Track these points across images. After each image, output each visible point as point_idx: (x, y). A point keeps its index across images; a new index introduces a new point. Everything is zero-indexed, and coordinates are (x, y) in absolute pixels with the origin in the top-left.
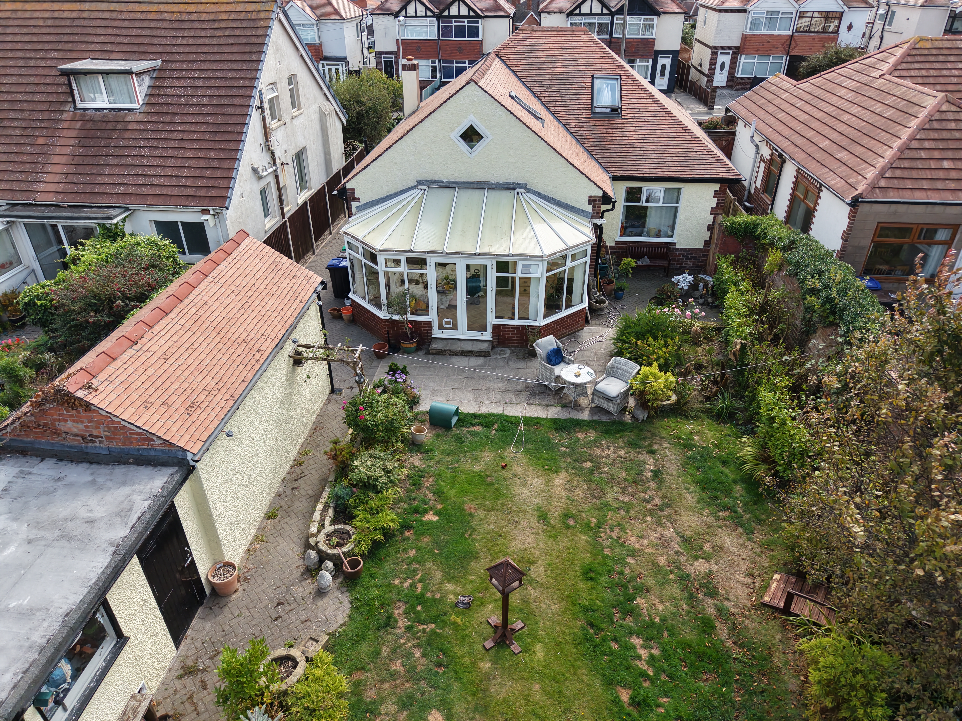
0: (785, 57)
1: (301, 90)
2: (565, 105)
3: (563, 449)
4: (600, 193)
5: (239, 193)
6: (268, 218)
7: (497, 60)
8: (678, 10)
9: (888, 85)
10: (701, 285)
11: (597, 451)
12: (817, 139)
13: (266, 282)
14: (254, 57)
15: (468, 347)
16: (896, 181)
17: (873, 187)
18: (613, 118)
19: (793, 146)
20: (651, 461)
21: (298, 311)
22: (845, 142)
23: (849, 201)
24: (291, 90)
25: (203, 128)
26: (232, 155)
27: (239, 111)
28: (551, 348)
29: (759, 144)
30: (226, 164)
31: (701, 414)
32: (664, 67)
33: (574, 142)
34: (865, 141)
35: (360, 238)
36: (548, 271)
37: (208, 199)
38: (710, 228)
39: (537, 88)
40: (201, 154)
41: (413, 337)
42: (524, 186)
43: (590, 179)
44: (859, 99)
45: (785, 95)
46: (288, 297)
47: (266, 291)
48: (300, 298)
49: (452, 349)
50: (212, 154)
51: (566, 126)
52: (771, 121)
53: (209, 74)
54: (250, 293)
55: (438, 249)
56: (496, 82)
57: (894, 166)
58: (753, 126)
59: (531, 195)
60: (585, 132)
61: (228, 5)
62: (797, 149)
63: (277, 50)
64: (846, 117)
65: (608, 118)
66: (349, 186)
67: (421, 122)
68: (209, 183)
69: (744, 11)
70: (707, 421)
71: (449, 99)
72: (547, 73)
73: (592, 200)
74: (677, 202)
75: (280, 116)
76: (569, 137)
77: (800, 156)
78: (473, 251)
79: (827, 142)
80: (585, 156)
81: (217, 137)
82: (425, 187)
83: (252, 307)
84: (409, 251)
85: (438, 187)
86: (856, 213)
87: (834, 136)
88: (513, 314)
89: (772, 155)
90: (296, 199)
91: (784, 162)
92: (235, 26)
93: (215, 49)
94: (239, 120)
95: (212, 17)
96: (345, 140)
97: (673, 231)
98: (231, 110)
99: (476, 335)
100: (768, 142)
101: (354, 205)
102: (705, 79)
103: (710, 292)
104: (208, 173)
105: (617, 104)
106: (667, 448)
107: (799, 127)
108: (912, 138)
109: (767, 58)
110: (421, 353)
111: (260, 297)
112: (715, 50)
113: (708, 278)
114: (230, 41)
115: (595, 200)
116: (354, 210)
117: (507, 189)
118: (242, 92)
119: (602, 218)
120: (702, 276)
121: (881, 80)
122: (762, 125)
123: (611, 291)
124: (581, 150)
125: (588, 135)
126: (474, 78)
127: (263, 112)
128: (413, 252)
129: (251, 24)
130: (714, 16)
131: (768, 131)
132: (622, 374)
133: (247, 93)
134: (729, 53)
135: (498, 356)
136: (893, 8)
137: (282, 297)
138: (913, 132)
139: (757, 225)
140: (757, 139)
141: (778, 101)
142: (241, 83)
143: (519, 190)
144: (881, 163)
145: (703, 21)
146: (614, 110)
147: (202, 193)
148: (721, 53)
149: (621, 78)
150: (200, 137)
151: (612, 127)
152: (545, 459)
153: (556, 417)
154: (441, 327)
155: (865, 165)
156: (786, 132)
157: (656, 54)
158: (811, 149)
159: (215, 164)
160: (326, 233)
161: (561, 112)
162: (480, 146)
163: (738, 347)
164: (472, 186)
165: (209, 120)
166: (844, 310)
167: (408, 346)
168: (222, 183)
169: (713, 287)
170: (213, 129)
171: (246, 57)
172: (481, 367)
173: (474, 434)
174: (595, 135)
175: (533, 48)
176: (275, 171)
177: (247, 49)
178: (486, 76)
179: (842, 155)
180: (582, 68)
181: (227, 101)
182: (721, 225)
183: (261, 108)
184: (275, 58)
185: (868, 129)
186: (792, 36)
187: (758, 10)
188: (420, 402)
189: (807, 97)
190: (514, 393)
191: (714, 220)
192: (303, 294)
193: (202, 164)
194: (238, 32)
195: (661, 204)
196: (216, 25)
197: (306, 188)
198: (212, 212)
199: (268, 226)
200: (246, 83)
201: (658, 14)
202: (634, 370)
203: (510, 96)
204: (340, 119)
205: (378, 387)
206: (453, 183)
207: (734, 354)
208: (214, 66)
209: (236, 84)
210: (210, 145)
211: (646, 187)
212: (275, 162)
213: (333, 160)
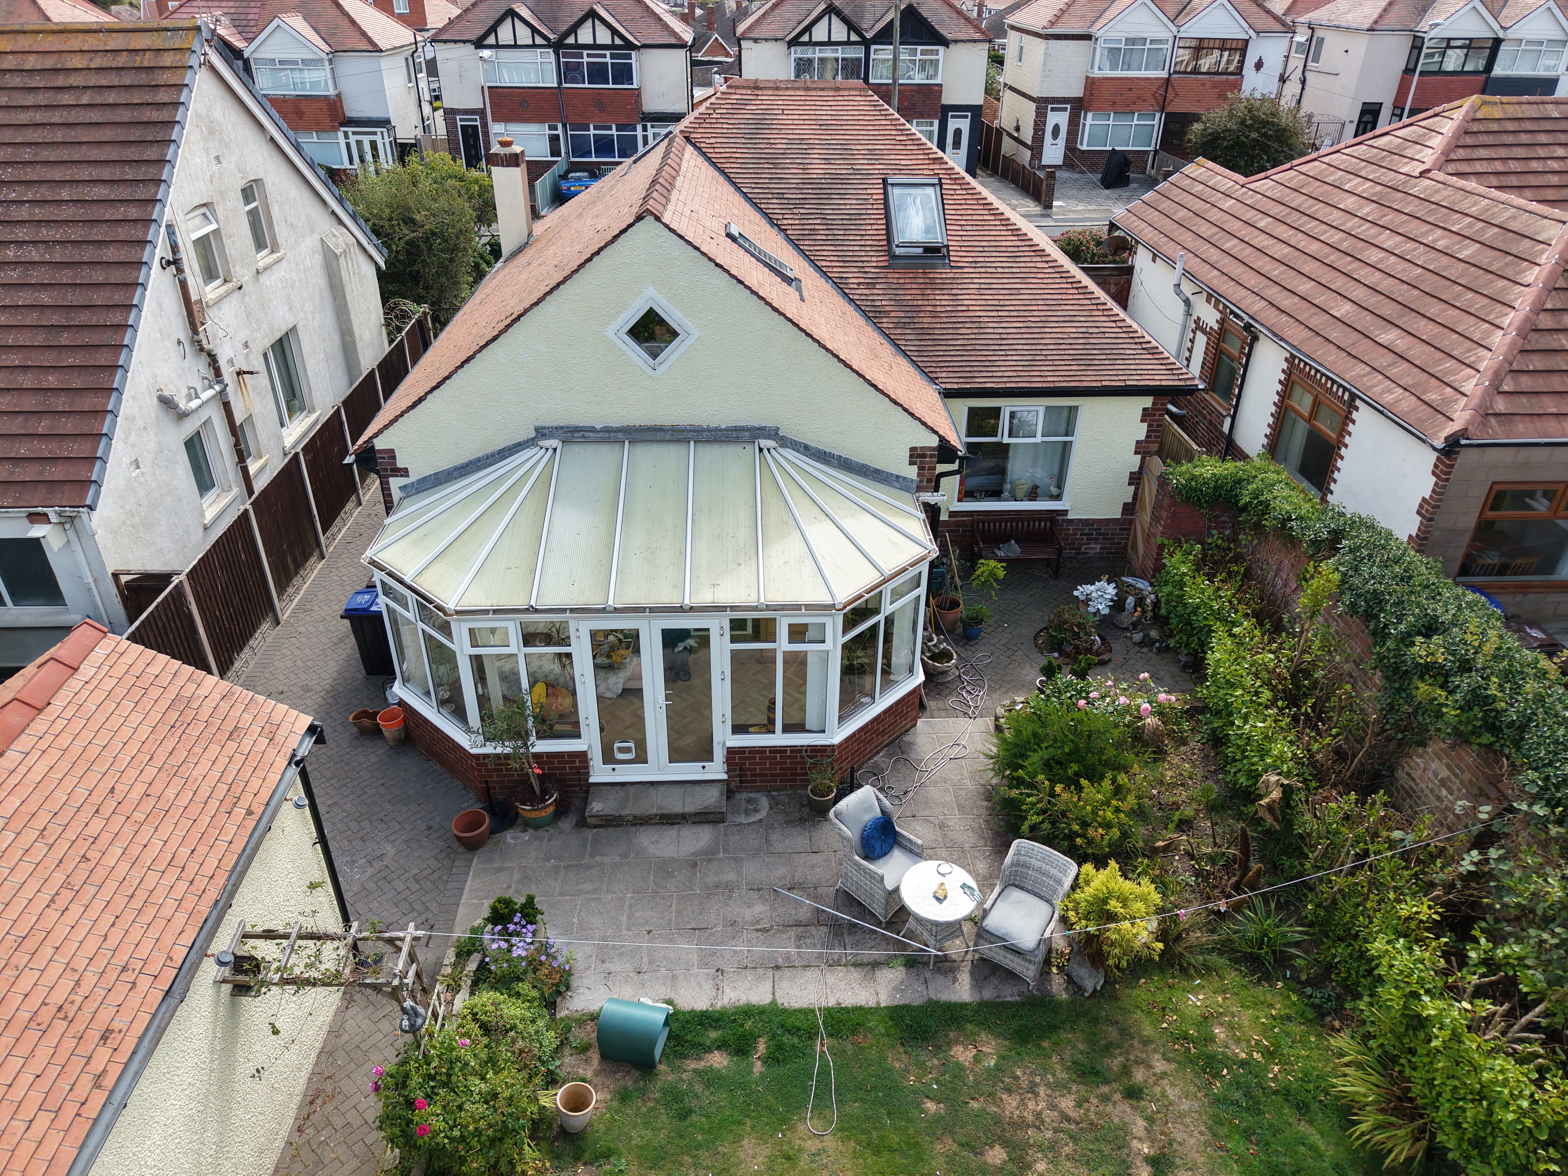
0: (1158, 115)
1: (275, 211)
2: (833, 241)
3: (931, 1106)
4: (934, 442)
5: (126, 460)
6: (212, 495)
7: (689, 149)
8: (977, 36)
9: (1444, 193)
10: (1130, 601)
11: (1011, 1104)
12: (1322, 298)
13: (150, 772)
14: (151, 153)
15: (675, 804)
16: (1524, 400)
17: (1485, 414)
18: (933, 266)
19: (1273, 311)
20: (1139, 1126)
21: (238, 847)
22: (1388, 309)
23: (1439, 443)
24: (253, 215)
25: (31, 318)
26: (100, 379)
27: (116, 276)
28: (868, 817)
29: (1191, 297)
30: (88, 403)
31: (1215, 959)
32: (958, 133)
33: (861, 321)
34: (1434, 309)
35: (408, 580)
36: (845, 631)
37: (42, 487)
38: (1135, 479)
39: (774, 207)
40: (26, 380)
41: (545, 792)
42: (773, 433)
43: (912, 415)
44: (1389, 218)
45: (1228, 204)
46: (214, 804)
47: (148, 805)
48: (244, 803)
49: (637, 812)
50: (52, 380)
51: (840, 286)
52: (1213, 255)
53: (45, 193)
54: (97, 824)
55: (594, 600)
56: (696, 207)
57: (1515, 367)
58: (1179, 266)
59: (789, 453)
60: (881, 298)
61: (88, 37)
62: (1285, 318)
63: (211, 132)
64: (1373, 256)
65: (924, 266)
66: (380, 444)
67: (536, 304)
68: (44, 449)
69: (1087, 37)
70: (1232, 977)
71: (597, 253)
72: (792, 174)
73: (916, 455)
74: (1069, 431)
75: (228, 271)
76: (849, 309)
77: (1296, 334)
78: (676, 601)
79: (1348, 306)
80: (886, 350)
81: (65, 339)
82: (554, 443)
83: (101, 873)
84: (526, 611)
85: (586, 441)
86: (1452, 466)
87: (1359, 293)
88: (772, 721)
89: (1222, 322)
90: (280, 438)
91: (1255, 338)
92: (104, 82)
93: (59, 135)
94: (118, 297)
95: (49, 63)
96: (385, 299)
97: (1060, 486)
98: (98, 276)
99: (690, 771)
100: (1213, 297)
101: (395, 483)
102: (1028, 153)
103: (1149, 615)
104: (43, 426)
105: (937, 237)
106: (1164, 1076)
107: (1276, 271)
108: (1539, 309)
109: (1129, 117)
110: (566, 824)
111: (129, 831)
112: (1043, 104)
113: (1142, 584)
114: (95, 116)
115: (923, 456)
116: (396, 494)
117: (737, 440)
118: (122, 233)
119: (936, 489)
120: (1130, 580)
121: (1426, 182)
122: (1194, 264)
123: (955, 622)
124: (877, 339)
125: (886, 303)
126: (652, 205)
127: (180, 271)
128: (536, 611)
129: (142, 78)
130: (1036, 48)
131: (1211, 277)
132: (1036, 881)
133: (135, 233)
134: (1065, 109)
135: (743, 819)
136: (1319, 33)
137: (193, 812)
138: (1539, 296)
139: (1239, 482)
140: (1188, 288)
141: (1214, 215)
142: (120, 213)
143: (765, 443)
144: (1487, 362)
145: (1017, 53)
146: (932, 251)
147: (28, 473)
148: (1053, 109)
149: (941, 184)
150: (24, 339)
151: (932, 284)
152: (892, 1150)
153: (899, 1000)
154: (608, 758)
155: (1449, 364)
156: (1251, 279)
157: (945, 112)
158: (1317, 320)
159: (61, 403)
160: (350, 505)
161: (828, 256)
162: (673, 353)
163: (1276, 794)
164: (659, 436)
165: (45, 298)
166: (1522, 727)
167: (534, 815)
168: (76, 448)
169: (1156, 604)
170: (55, 319)
171: (131, 153)
172: (709, 855)
173: (711, 1079)
174: (900, 304)
175: (760, 124)
176: (222, 392)
177: (135, 134)
178: (674, 196)
179: (1389, 336)
180: (861, 164)
181: (88, 253)
182: (1163, 481)
183: (174, 262)
184: (207, 150)
185: (1431, 283)
186: (1168, 80)
187: (1112, 35)
188: (574, 982)
189: (1277, 210)
190: (792, 933)
191: (1142, 463)
192: (256, 783)
193: (29, 403)
194: (111, 98)
195: (1039, 439)
196: (60, 81)
197: (302, 409)
198: (54, 518)
199: (210, 515)
200: (133, 212)
201: (944, 42)
202: (1064, 872)
203: (729, 235)
204: (371, 257)
205: (469, 953)
206: (618, 430)
207: (1270, 808)
208: (57, 174)
209: (110, 214)
210: (48, 358)
211: (1007, 405)
212: (218, 373)
213: (359, 344)
